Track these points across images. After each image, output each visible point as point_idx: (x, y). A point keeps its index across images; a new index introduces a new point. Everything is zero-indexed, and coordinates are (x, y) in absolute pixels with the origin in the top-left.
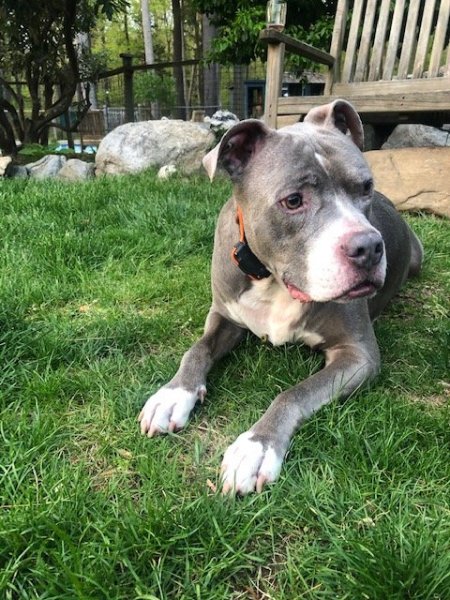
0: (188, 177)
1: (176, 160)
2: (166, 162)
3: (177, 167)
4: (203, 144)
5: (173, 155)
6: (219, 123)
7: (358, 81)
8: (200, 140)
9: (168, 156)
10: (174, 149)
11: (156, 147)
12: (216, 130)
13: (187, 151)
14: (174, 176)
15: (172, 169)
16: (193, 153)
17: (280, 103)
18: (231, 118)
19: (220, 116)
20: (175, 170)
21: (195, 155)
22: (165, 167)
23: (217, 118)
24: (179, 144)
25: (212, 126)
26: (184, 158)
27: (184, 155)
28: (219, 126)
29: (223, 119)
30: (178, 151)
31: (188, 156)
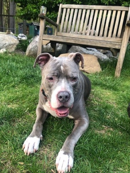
0: (10, 53)
1: (6, 47)
2: (2, 48)
3: (6, 50)
4: (15, 43)
5: (5, 46)
6: (21, 37)
7: (64, 32)
8: (14, 42)
9: (3, 46)
10: (5, 44)
12: (19, 39)
13: (10, 45)
14: (6, 53)
15: (5, 50)
16: (12, 46)
17: (43, 36)
18: (25, 36)
19: (21, 35)
20: (6, 51)
21: (12, 47)
22: (2, 49)
23: (20, 36)
24: (7, 43)
25: (18, 38)
26: (9, 47)
27: (9, 46)
28: (20, 38)
29: (22, 36)
30: (7, 45)
31: (10, 47)
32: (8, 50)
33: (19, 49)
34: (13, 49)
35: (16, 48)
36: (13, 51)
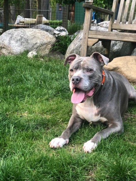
0: (43, 57)
1: (37, 49)
2: (31, 50)
3: (37, 52)
5: (35, 47)
6: (58, 32)
8: (49, 40)
9: (33, 47)
10: (36, 44)
11: (27, 42)
12: (57, 36)
13: (42, 45)
14: (36, 57)
15: (35, 53)
16: (45, 46)
18: (64, 31)
19: (59, 29)
22: (31, 52)
23: (57, 30)
24: (38, 41)
25: (55, 34)
26: (41, 48)
27: (40, 46)
28: (58, 34)
29: (61, 31)
30: (38, 45)
32: (40, 53)
33: (56, 50)
34: (47, 51)
35: (51, 49)
36: (46, 54)
